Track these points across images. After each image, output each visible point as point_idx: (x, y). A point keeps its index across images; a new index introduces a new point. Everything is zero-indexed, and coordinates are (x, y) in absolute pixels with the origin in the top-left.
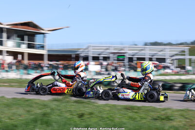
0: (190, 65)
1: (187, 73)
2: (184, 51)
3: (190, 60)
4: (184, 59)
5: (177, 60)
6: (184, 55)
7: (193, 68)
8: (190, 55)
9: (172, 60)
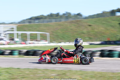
0: (18, 38)
1: (16, 43)
2: (13, 28)
3: (17, 34)
4: (13, 34)
5: (9, 34)
6: (13, 31)
7: (20, 39)
8: (18, 31)
9: (5, 34)
